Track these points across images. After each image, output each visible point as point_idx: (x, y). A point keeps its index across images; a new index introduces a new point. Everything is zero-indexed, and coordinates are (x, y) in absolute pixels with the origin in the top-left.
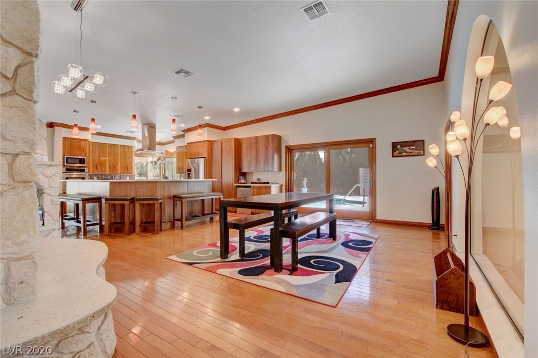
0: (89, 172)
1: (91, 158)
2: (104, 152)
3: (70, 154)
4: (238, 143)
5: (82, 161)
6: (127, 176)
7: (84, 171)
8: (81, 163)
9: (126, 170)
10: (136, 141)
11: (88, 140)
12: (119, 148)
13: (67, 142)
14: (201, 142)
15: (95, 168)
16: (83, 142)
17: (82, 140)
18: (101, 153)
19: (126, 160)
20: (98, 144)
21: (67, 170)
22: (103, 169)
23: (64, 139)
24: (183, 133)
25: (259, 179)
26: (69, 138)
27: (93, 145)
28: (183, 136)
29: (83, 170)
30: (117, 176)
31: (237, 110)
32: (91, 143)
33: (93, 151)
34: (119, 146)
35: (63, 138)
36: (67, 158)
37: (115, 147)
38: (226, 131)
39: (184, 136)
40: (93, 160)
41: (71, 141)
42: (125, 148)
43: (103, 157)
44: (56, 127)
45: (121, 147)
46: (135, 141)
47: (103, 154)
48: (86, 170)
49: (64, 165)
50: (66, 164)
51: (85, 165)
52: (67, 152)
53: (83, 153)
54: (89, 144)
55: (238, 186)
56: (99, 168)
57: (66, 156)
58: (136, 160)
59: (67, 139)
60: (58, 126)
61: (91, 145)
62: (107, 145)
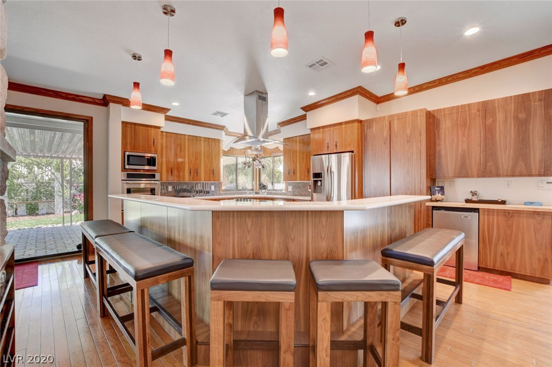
0: (161, 179)
1: (164, 159)
2: (182, 149)
3: (134, 148)
4: (432, 119)
5: (151, 162)
6: (212, 184)
7: (154, 178)
8: (149, 164)
9: (211, 176)
10: (225, 132)
11: (159, 128)
12: (202, 142)
13: (129, 129)
14: (341, 124)
15: (170, 172)
16: (153, 131)
17: (151, 126)
18: (179, 149)
19: (212, 159)
20: (173, 135)
21: (129, 176)
22: (181, 173)
23: (125, 124)
24: (304, 113)
25: (474, 194)
26: (131, 123)
27: (166, 136)
28: (303, 118)
29: (153, 176)
30: (199, 184)
31: (472, 31)
32: (164, 134)
33: (167, 147)
34: (203, 139)
35: (123, 122)
36: (129, 156)
37: (197, 140)
38: (382, 104)
39: (306, 119)
40: (168, 162)
41: (135, 128)
42: (210, 143)
43: (180, 158)
44: (111, 105)
45: (204, 141)
46: (223, 131)
47: (181, 151)
48: (158, 176)
49: (124, 169)
50: (127, 167)
51: (155, 168)
52: (129, 146)
53: (153, 149)
54: (162, 135)
55: (434, 208)
56: (175, 172)
57: (127, 153)
58: (224, 161)
59: (129, 126)
60: (114, 102)
61: (164, 138)
62: (187, 137)
